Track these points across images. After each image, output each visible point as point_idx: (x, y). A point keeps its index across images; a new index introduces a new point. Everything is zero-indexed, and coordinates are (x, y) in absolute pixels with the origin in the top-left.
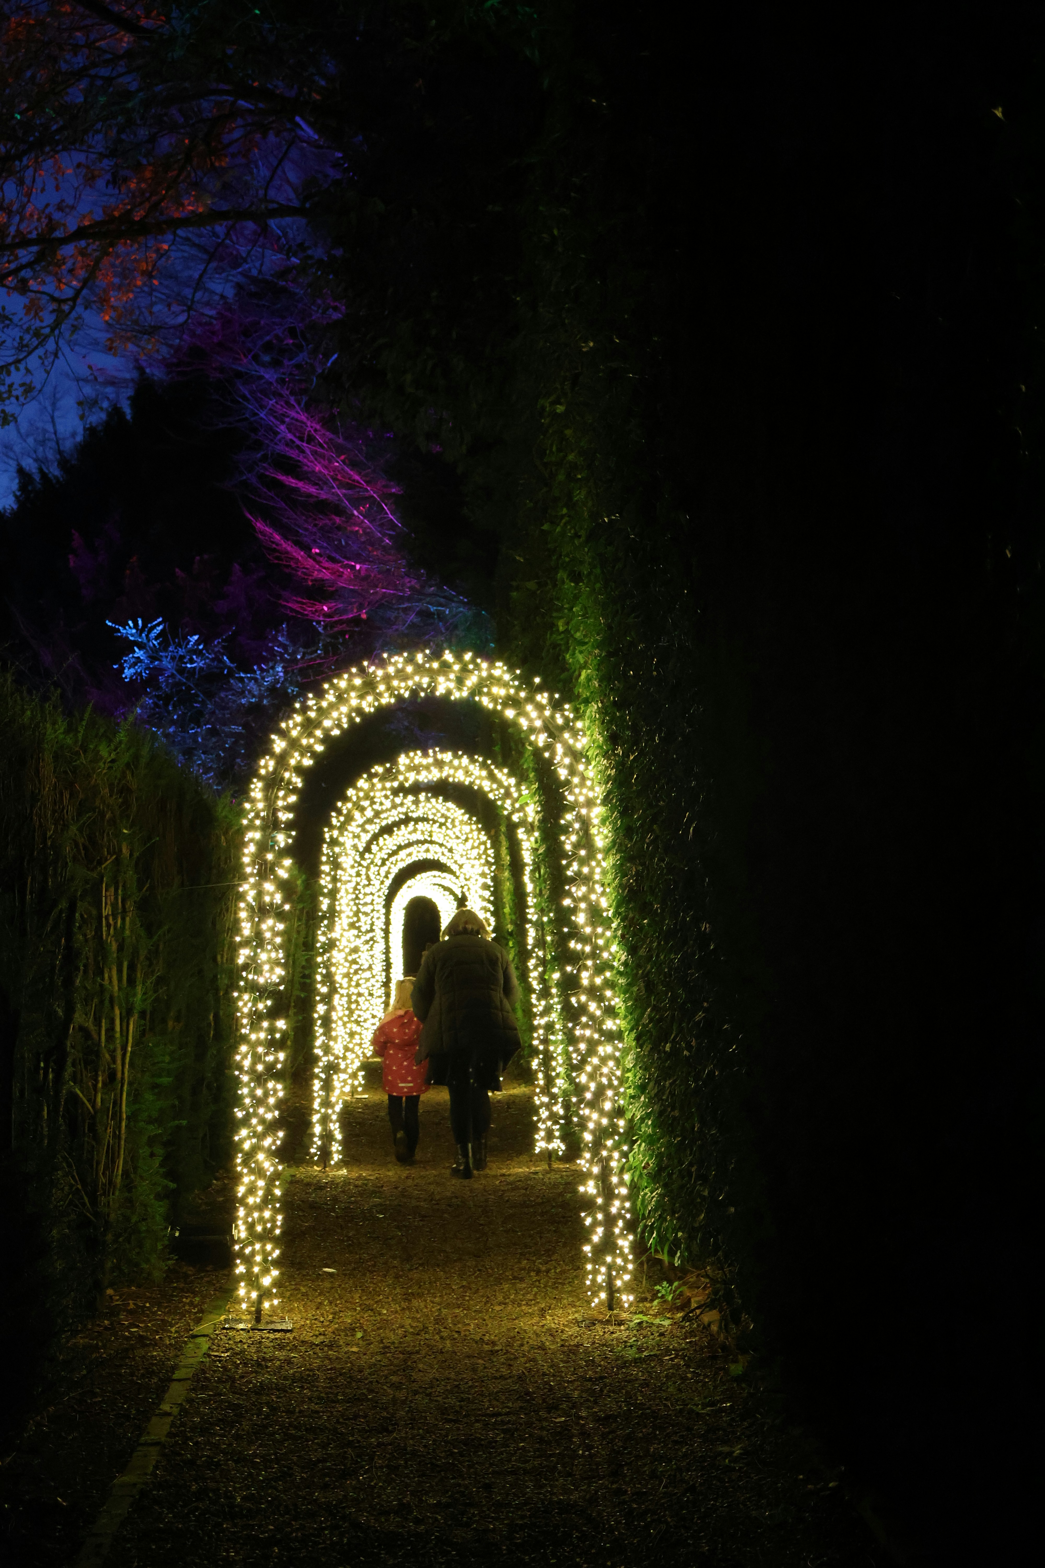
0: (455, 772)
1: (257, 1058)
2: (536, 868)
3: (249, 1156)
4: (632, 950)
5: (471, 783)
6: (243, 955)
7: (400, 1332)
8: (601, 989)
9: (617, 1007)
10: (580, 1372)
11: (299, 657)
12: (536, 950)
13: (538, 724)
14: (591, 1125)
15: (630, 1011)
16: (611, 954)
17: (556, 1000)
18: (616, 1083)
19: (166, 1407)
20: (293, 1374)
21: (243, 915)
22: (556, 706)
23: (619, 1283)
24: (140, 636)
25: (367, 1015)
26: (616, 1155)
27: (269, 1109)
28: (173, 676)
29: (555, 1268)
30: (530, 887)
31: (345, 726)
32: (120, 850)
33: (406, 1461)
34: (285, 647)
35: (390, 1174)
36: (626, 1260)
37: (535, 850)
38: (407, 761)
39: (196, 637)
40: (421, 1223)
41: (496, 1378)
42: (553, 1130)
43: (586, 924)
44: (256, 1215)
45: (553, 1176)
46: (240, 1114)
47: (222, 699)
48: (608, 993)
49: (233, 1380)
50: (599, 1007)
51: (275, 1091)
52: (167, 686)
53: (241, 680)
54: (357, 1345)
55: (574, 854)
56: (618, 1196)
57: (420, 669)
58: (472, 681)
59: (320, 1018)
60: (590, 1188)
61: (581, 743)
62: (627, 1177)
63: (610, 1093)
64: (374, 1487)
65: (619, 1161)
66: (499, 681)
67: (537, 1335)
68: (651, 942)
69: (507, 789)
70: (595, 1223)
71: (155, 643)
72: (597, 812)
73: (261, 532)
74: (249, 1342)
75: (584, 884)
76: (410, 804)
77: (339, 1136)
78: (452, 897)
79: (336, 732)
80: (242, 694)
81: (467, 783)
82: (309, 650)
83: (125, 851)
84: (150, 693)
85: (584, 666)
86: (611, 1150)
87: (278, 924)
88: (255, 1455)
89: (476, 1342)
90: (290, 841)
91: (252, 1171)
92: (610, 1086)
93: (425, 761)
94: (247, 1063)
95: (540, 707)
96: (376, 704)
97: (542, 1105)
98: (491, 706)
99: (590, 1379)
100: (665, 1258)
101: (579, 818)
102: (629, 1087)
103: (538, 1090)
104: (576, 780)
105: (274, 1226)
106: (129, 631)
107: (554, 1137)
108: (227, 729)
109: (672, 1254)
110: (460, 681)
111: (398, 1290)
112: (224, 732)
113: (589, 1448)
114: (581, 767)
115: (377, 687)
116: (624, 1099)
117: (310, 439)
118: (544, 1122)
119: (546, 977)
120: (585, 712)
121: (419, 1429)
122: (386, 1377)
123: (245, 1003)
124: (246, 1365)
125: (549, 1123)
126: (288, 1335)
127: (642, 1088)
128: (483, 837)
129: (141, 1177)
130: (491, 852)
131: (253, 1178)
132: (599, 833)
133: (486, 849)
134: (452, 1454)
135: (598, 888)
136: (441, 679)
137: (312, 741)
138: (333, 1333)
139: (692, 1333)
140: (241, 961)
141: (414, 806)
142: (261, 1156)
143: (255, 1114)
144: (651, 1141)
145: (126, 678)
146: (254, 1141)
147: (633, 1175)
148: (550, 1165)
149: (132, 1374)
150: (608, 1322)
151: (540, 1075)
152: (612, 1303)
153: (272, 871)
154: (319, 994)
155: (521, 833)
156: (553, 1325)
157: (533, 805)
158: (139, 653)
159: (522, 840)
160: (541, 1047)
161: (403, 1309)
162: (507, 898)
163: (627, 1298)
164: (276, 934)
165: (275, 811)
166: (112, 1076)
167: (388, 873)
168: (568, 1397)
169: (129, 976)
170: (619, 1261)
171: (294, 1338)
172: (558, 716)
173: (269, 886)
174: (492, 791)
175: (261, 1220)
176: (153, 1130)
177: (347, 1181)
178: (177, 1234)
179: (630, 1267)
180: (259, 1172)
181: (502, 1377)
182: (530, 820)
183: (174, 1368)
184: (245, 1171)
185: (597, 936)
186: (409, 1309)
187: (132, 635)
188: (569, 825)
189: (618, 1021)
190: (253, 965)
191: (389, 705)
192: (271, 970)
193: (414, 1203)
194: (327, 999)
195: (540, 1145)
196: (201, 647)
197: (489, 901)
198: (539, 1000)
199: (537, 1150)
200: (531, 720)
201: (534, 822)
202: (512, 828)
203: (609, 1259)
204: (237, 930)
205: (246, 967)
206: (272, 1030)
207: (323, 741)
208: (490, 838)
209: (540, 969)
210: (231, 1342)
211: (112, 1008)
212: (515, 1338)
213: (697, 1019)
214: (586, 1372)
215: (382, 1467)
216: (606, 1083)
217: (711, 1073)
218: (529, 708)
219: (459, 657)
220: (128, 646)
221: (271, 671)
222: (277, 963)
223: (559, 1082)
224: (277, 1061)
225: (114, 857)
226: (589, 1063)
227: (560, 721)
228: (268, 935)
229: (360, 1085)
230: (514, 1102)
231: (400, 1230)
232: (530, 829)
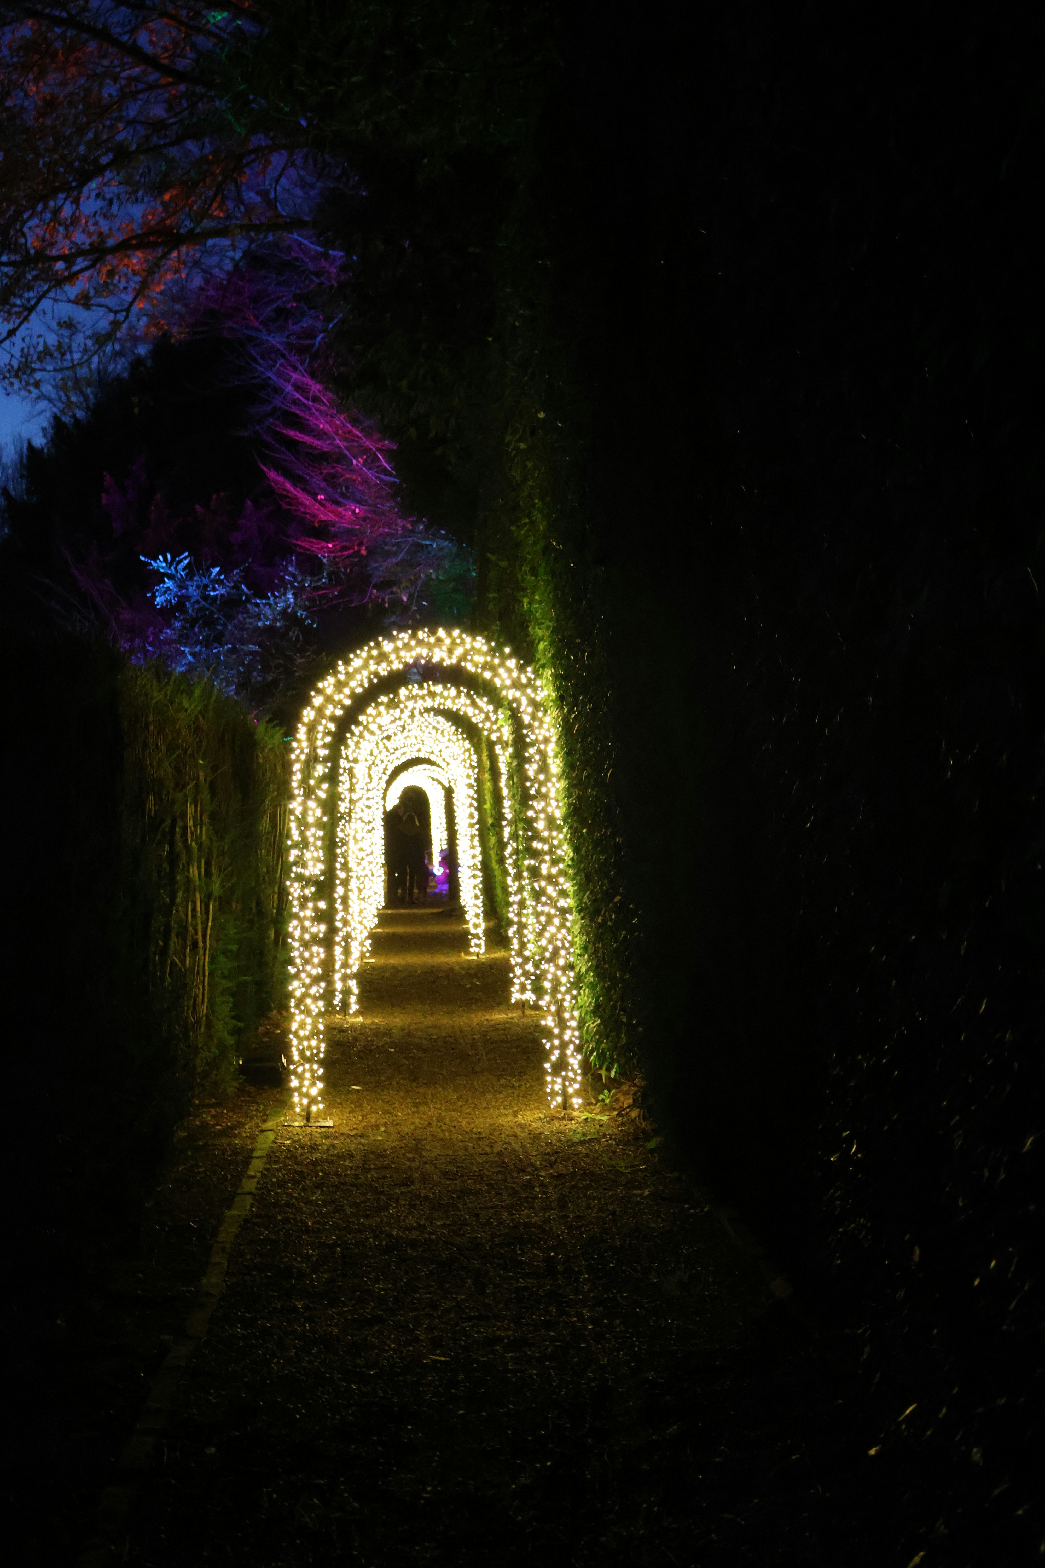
0: (445, 701)
1: (304, 929)
2: (511, 777)
3: (300, 1001)
4: (576, 850)
5: (458, 710)
6: (293, 854)
7: (412, 1127)
8: (555, 877)
9: (568, 890)
10: (541, 1149)
11: (307, 585)
12: (511, 842)
13: (508, 682)
14: (550, 976)
15: (576, 893)
16: (563, 851)
17: (527, 881)
18: (567, 945)
19: (251, 1173)
20: (338, 1153)
21: (293, 825)
22: (522, 669)
23: (570, 1090)
24: (170, 568)
25: (371, 893)
26: (568, 997)
27: (314, 966)
28: (197, 602)
29: (526, 1084)
30: (505, 792)
31: (366, 685)
32: (198, 777)
33: (421, 1202)
34: (294, 576)
35: (397, 1020)
36: (576, 1074)
37: (509, 764)
38: (407, 693)
39: (218, 569)
40: (423, 1055)
41: (482, 1154)
42: (526, 984)
43: (545, 830)
44: (306, 1043)
45: (526, 1020)
46: (292, 970)
47: (240, 622)
48: (561, 880)
49: (296, 1158)
50: (555, 890)
51: (318, 954)
52: (193, 610)
53: (257, 605)
54: (381, 1136)
55: (535, 778)
56: (569, 1027)
57: (420, 642)
58: (459, 651)
59: (340, 897)
60: (549, 1022)
61: (540, 696)
62: (576, 1014)
63: (563, 953)
64: (400, 1216)
65: (571, 1002)
66: (478, 652)
67: (512, 1128)
68: (588, 845)
69: (487, 714)
70: (553, 1047)
71: (182, 573)
72: (551, 749)
73: (273, 481)
74: (304, 1134)
75: (542, 800)
76: (406, 718)
77: (356, 991)
78: (440, 787)
79: (359, 690)
80: (258, 616)
81: (454, 710)
82: (316, 578)
83: (202, 777)
84: (179, 617)
85: (542, 639)
86: (564, 994)
87: (318, 831)
88: (317, 1199)
89: (467, 1133)
90: (327, 770)
91: (302, 1012)
92: (563, 947)
93: (421, 693)
94: (297, 934)
95: (509, 671)
96: (389, 669)
97: (517, 964)
98: (473, 670)
99: (548, 1154)
100: (603, 1072)
101: (539, 752)
102: (577, 949)
103: (513, 953)
104: (536, 724)
105: (319, 1052)
106: (160, 564)
107: (527, 990)
108: (245, 648)
109: (609, 1070)
110: (450, 651)
111: (409, 1100)
112: (243, 650)
113: (545, 1193)
114: (540, 714)
115: (389, 657)
116: (574, 957)
117: (315, 399)
118: (518, 978)
119: (519, 863)
120: (542, 673)
121: (429, 1184)
122: (404, 1154)
123: (295, 890)
124: (303, 1148)
125: (523, 979)
126: (331, 1130)
127: (585, 948)
128: (467, 745)
129: (218, 1019)
130: (474, 757)
131: (303, 1016)
132: (554, 762)
133: (470, 755)
134: (452, 1197)
135: (554, 803)
136: (436, 650)
137: (342, 696)
138: (364, 1128)
139: (623, 1124)
140: (292, 859)
141: (410, 720)
142: (308, 1001)
143: (304, 971)
144: (592, 986)
145: (158, 604)
146: (304, 990)
147: (581, 1013)
148: (523, 1012)
149: (224, 1154)
150: (563, 1118)
151: (515, 941)
152: (566, 1105)
153: (314, 793)
154: (339, 879)
155: (498, 749)
156: (523, 1122)
157: (507, 727)
158: (169, 583)
159: (499, 755)
160: (516, 919)
161: (414, 1112)
162: (488, 797)
163: (577, 1102)
164: (317, 839)
165: (315, 749)
166: (195, 945)
167: (386, 769)
168: (532, 1165)
169: (206, 870)
170: (571, 1074)
171: (336, 1131)
172: (523, 676)
173: (311, 804)
174: (474, 715)
175: (310, 1048)
176: (225, 984)
177: (363, 1026)
178: (241, 1062)
179: (579, 1078)
180: (308, 1012)
181: (486, 1154)
182: (505, 738)
183: (252, 1150)
184: (297, 1012)
185: (553, 838)
186: (417, 1112)
187: (163, 568)
188: (532, 756)
189: (568, 900)
190: (300, 862)
191: (398, 670)
192: (314, 866)
193: (417, 1041)
194: (345, 883)
195: (516, 996)
196: (222, 577)
197: (473, 798)
198: (513, 881)
199: (513, 1001)
200: (503, 681)
201: (508, 740)
202: (491, 745)
203: (563, 1073)
204: (289, 836)
205: (295, 863)
206: (316, 909)
207: (349, 697)
208: (473, 745)
209: (514, 857)
210: (290, 1134)
211: (194, 893)
212: (496, 1129)
213: (616, 900)
214: (545, 1150)
215: (404, 1205)
216: (560, 945)
217: (625, 937)
218: (501, 671)
219: (449, 634)
220: (160, 577)
221: (283, 598)
222: (318, 860)
223: (530, 946)
224: (319, 932)
225: (195, 782)
226: (548, 931)
227: (524, 680)
228: (311, 840)
229: (368, 951)
230: (495, 964)
231: (408, 1060)
232: (505, 745)
